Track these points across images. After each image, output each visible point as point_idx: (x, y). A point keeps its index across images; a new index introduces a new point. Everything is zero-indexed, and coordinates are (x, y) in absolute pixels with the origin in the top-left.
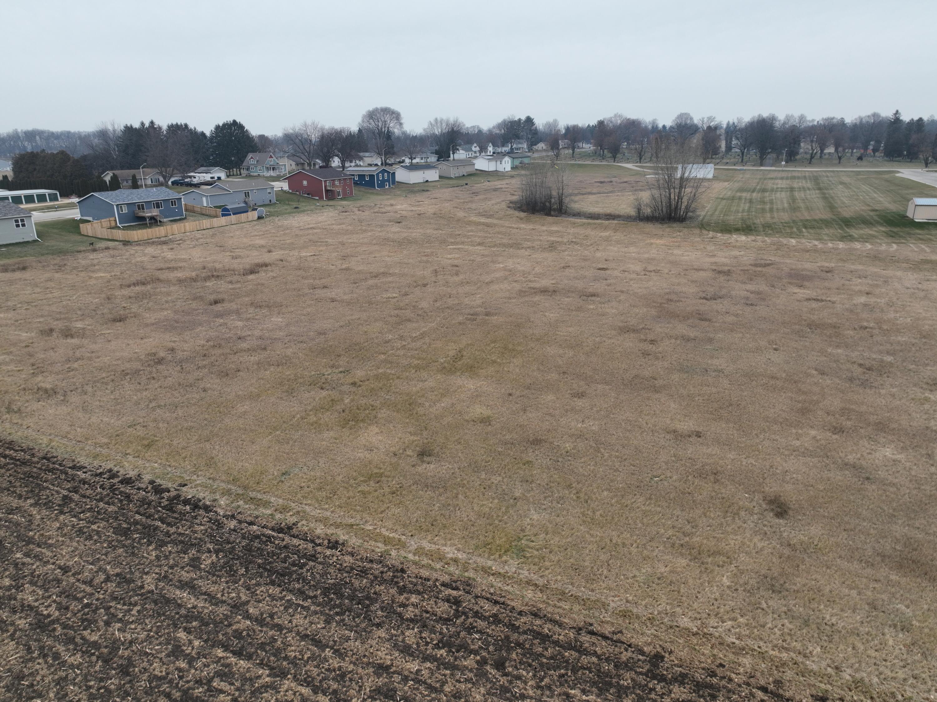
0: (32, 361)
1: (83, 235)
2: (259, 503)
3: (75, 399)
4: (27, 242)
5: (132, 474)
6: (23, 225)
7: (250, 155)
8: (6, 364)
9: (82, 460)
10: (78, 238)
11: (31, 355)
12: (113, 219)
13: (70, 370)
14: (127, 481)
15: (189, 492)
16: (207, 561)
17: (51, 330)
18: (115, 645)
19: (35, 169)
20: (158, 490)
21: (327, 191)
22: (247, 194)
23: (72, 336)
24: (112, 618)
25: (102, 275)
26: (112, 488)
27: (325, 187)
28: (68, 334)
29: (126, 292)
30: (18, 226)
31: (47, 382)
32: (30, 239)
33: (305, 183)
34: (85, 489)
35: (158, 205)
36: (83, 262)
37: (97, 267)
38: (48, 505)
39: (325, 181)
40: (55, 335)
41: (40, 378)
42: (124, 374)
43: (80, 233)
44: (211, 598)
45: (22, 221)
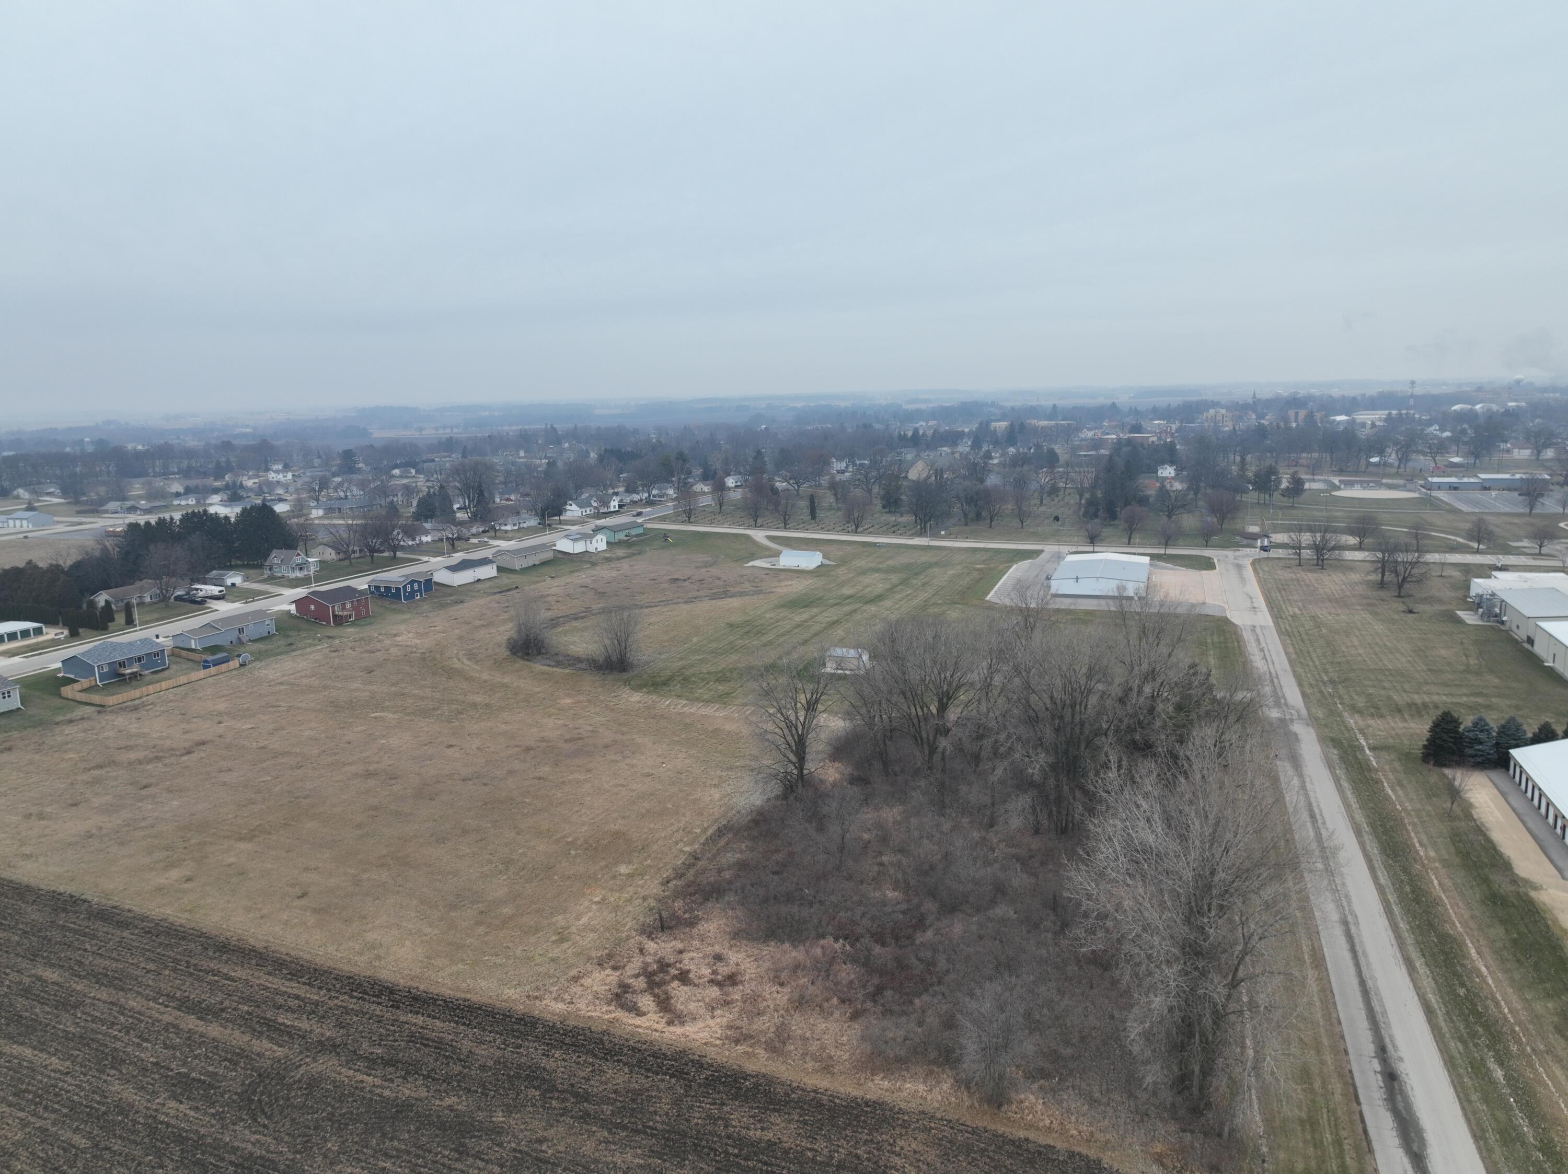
0: (19, 837)
1: (64, 698)
2: (109, 899)
3: (42, 859)
4: (11, 711)
5: (62, 891)
6: (9, 696)
7: (274, 553)
8: (5, 839)
9: (42, 887)
10: (57, 702)
11: (18, 834)
12: (92, 678)
13: (41, 843)
14: (60, 894)
15: (83, 897)
16: (82, 916)
17: (31, 815)
18: (46, 936)
19: (19, 587)
20: (72, 896)
21: (335, 616)
22: (241, 631)
23: (43, 819)
24: (47, 930)
25: (72, 756)
26: (53, 897)
27: (333, 612)
28: (41, 816)
29: (85, 777)
30: (4, 698)
31: (27, 850)
32: (14, 708)
33: (312, 607)
34: (42, 897)
35: (139, 659)
36: (59, 739)
37: (69, 746)
38: (27, 903)
39: (333, 607)
40: (33, 817)
41: (24, 848)
42: (70, 844)
43: (60, 696)
44: (80, 925)
45: (9, 692)
